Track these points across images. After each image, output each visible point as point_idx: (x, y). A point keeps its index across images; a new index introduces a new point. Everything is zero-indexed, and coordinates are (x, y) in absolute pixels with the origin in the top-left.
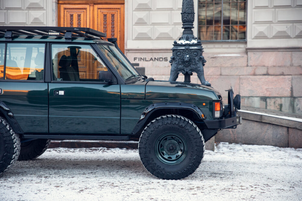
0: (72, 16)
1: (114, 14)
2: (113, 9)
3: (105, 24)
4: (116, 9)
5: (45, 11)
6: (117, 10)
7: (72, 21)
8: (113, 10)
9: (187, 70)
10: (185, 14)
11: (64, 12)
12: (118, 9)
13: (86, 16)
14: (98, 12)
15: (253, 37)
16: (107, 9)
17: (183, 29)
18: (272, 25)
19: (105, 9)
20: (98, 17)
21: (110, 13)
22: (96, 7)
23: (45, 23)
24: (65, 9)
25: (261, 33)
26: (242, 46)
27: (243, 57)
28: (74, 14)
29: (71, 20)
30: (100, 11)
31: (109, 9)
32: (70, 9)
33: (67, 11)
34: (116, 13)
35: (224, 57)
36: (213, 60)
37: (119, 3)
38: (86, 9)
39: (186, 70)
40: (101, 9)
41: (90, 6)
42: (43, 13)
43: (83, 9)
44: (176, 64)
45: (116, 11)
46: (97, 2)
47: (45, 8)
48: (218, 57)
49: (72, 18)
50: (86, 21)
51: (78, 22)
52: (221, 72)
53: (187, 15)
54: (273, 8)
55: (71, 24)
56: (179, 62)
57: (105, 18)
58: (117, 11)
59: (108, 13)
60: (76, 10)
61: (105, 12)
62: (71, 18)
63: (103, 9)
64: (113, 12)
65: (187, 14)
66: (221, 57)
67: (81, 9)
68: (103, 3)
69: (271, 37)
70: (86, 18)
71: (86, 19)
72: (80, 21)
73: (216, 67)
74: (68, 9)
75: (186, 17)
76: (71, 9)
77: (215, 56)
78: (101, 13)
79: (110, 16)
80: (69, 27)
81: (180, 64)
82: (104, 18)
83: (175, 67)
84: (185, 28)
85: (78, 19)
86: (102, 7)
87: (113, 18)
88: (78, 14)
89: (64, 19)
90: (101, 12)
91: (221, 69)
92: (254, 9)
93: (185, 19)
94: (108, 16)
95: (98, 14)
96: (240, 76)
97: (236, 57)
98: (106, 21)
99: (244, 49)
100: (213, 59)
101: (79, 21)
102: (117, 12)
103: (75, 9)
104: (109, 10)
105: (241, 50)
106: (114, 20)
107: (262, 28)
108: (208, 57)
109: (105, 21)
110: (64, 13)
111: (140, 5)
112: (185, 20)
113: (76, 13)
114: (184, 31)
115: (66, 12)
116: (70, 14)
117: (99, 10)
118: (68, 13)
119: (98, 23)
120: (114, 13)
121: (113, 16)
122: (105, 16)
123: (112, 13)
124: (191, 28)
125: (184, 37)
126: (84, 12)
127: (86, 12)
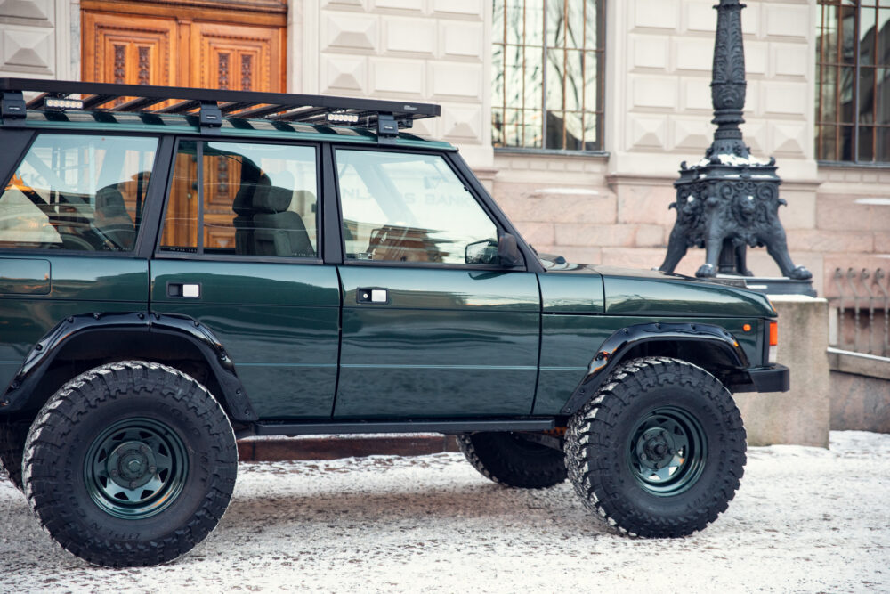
0: (119, 50)
1: (250, 56)
2: (247, 39)
3: (224, 82)
4: (258, 40)
5: (52, 30)
6: (260, 44)
7: (120, 65)
8: (247, 42)
9: (746, 234)
10: (731, 86)
11: (96, 36)
12: (264, 40)
13: (167, 54)
14: (202, 45)
15: (629, 146)
16: (230, 38)
17: (716, 127)
18: (673, 117)
19: (224, 37)
20: (202, 61)
21: (238, 50)
22: (199, 28)
23: (52, 68)
24: (101, 27)
25: (650, 136)
26: (596, 168)
27: (606, 197)
28: (128, 44)
29: (116, 64)
30: (210, 43)
31: (236, 38)
32: (114, 28)
33: (105, 35)
34: (256, 52)
35: (561, 196)
36: (533, 204)
37: (268, 23)
38: (164, 32)
39: (744, 236)
40: (213, 36)
41: (180, 24)
42: (48, 37)
43: (155, 32)
44: (721, 217)
45: (257, 46)
46: (202, 15)
47: (51, 20)
48: (547, 195)
49: (146, 59)
50: (167, 70)
51: (139, 70)
52: (555, 237)
53: (736, 89)
54: (675, 74)
55: (116, 75)
56: (727, 213)
57: (224, 64)
58: (261, 47)
59: (233, 50)
60: (133, 34)
61: (225, 46)
62: (117, 56)
63: (219, 37)
64: (248, 49)
65: (734, 87)
66: (554, 196)
67: (150, 31)
68: (221, 19)
69: (671, 148)
70: (167, 59)
71: (167, 65)
72: (147, 67)
73: (542, 222)
74: (108, 28)
75: (733, 95)
76: (121, 29)
77: (538, 191)
78: (212, 49)
79: (240, 59)
80: (113, 82)
81: (730, 220)
82: (221, 66)
83: (722, 228)
84: (720, 124)
85: (141, 61)
86: (214, 32)
87: (247, 67)
88: (140, 48)
89: (96, 58)
90: (213, 45)
91: (554, 227)
92: (633, 72)
93: (730, 98)
94: (231, 59)
95: (202, 50)
96: (601, 247)
97: (590, 198)
98: (227, 73)
99: (601, 178)
100: (534, 200)
101: (144, 67)
102: (258, 49)
103: (132, 30)
104: (235, 41)
105: (593, 177)
106: (250, 74)
107: (651, 125)
108: (522, 194)
109: (224, 73)
110: (96, 41)
111: (345, 35)
112: (731, 101)
113: (135, 42)
114: (717, 130)
115: (101, 38)
116: (115, 46)
117: (207, 39)
118: (110, 40)
119: (203, 78)
120: (250, 53)
121: (246, 59)
122: (223, 57)
123: (245, 51)
124: (738, 123)
125: (728, 147)
126: (159, 40)
127: (167, 43)
